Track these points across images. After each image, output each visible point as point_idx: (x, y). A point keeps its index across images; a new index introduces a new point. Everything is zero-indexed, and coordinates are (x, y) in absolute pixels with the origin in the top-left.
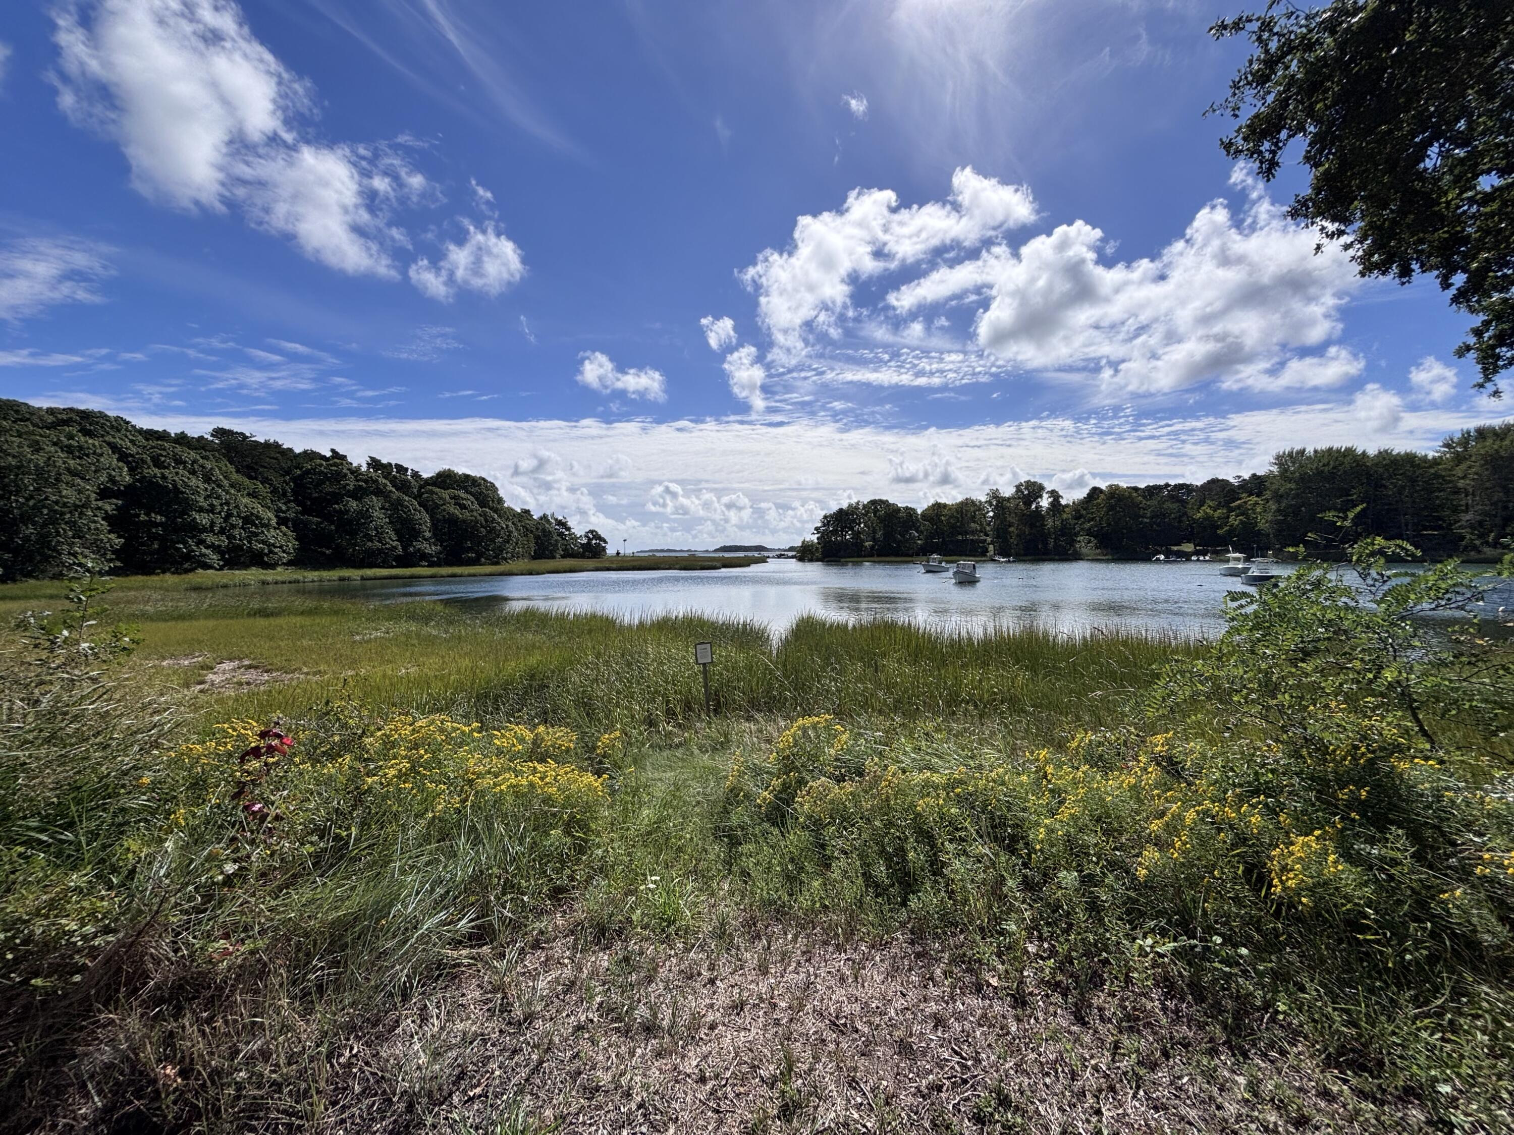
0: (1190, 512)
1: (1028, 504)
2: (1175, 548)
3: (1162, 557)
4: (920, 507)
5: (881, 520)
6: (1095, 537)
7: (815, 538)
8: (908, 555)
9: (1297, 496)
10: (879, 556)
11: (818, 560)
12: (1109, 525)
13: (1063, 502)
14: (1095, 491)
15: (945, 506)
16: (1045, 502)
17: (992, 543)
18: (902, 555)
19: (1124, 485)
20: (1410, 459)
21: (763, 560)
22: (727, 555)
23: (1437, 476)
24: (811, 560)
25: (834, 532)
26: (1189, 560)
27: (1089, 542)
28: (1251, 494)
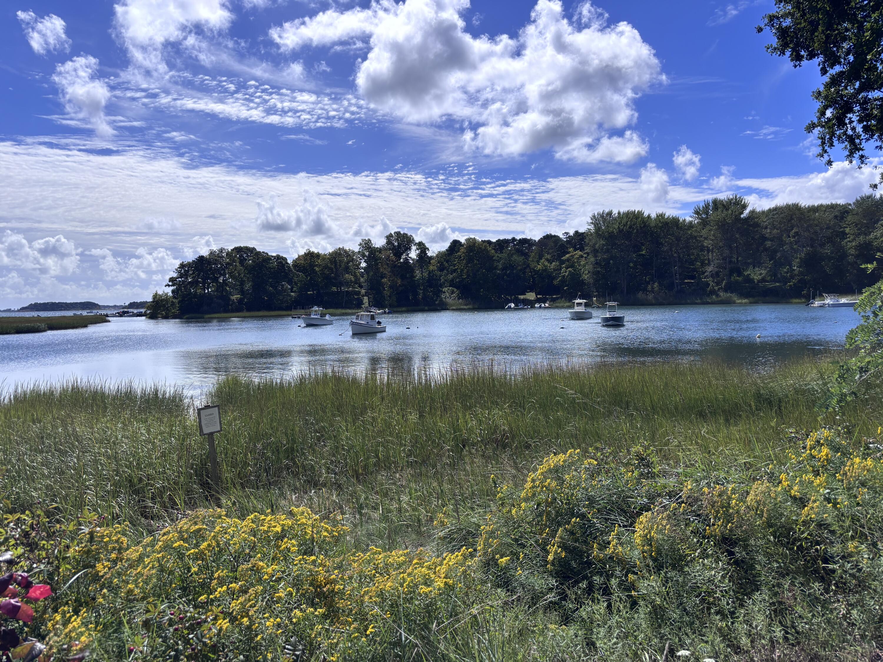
0: (532, 265)
1: (398, 255)
2: (522, 297)
3: (513, 305)
4: (291, 257)
5: (250, 270)
6: (457, 288)
7: (169, 291)
8: (281, 309)
9: (608, 251)
10: (249, 310)
11: (175, 317)
12: (468, 276)
13: (429, 254)
14: (456, 244)
15: (318, 255)
16: (413, 254)
17: (366, 294)
18: (275, 310)
19: (479, 238)
20: (675, 222)
21: (102, 319)
22: (44, 314)
23: (692, 237)
24: (166, 317)
25: (194, 283)
26: (533, 307)
27: (453, 292)
28: (576, 249)
